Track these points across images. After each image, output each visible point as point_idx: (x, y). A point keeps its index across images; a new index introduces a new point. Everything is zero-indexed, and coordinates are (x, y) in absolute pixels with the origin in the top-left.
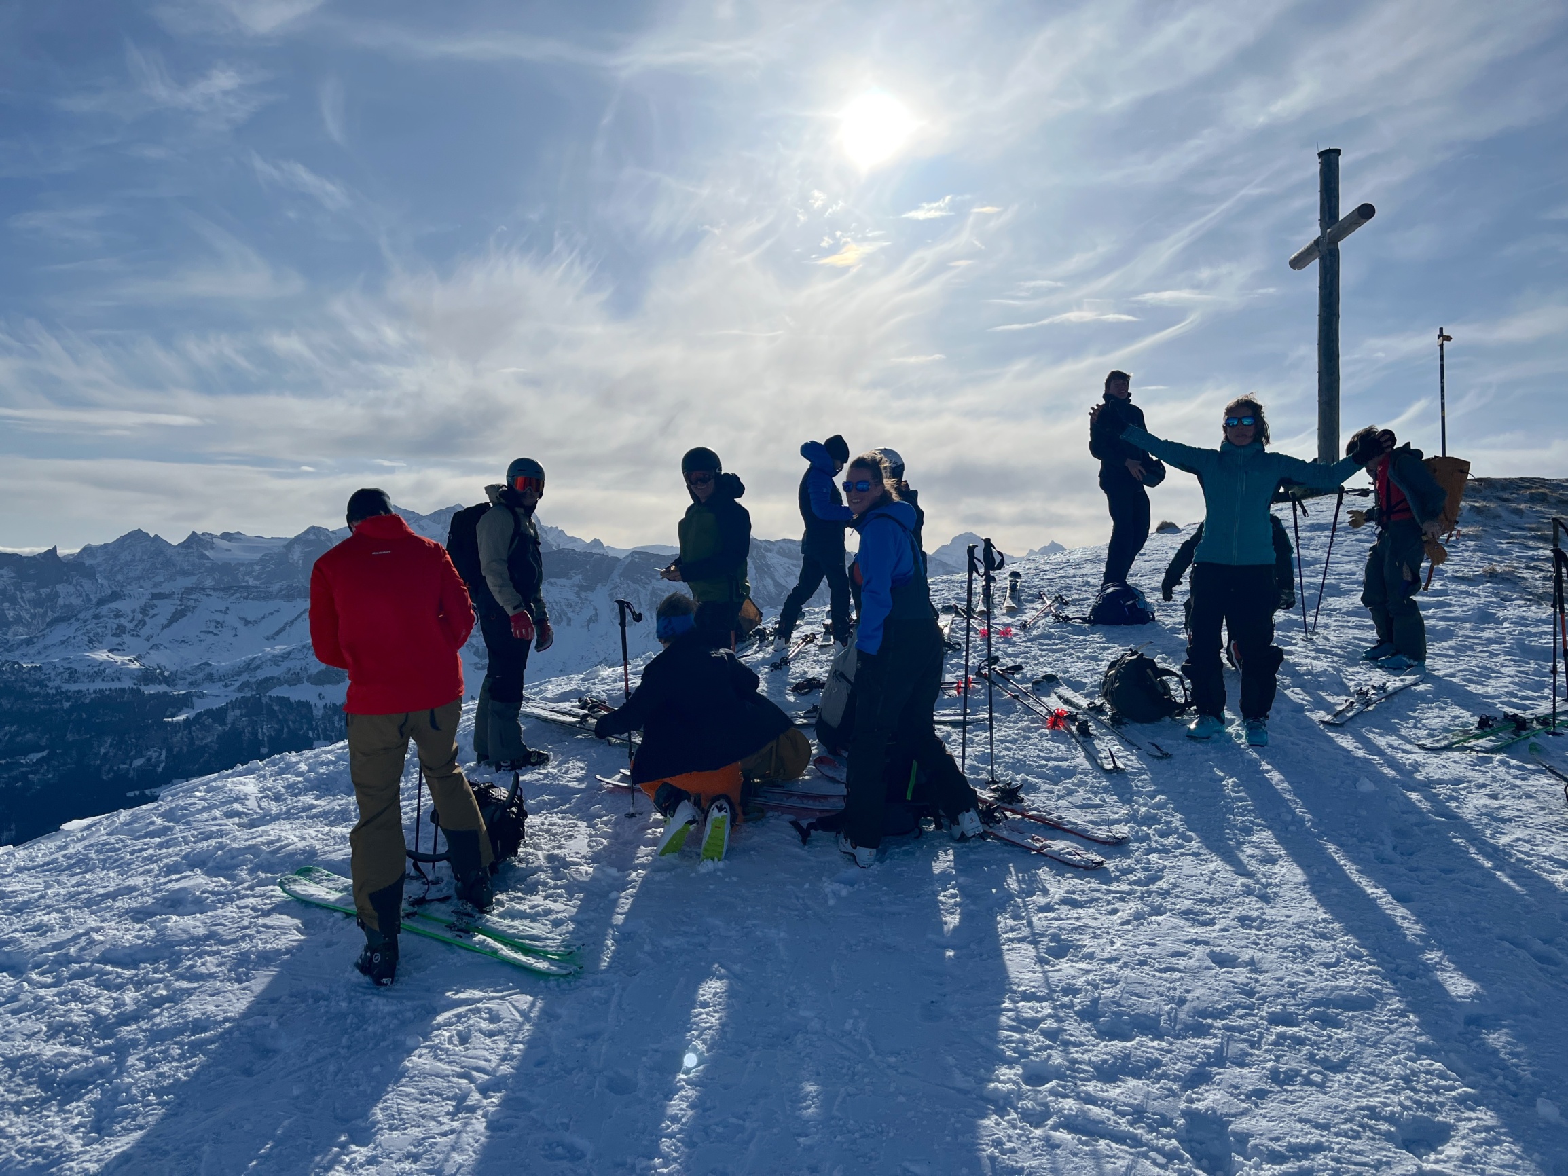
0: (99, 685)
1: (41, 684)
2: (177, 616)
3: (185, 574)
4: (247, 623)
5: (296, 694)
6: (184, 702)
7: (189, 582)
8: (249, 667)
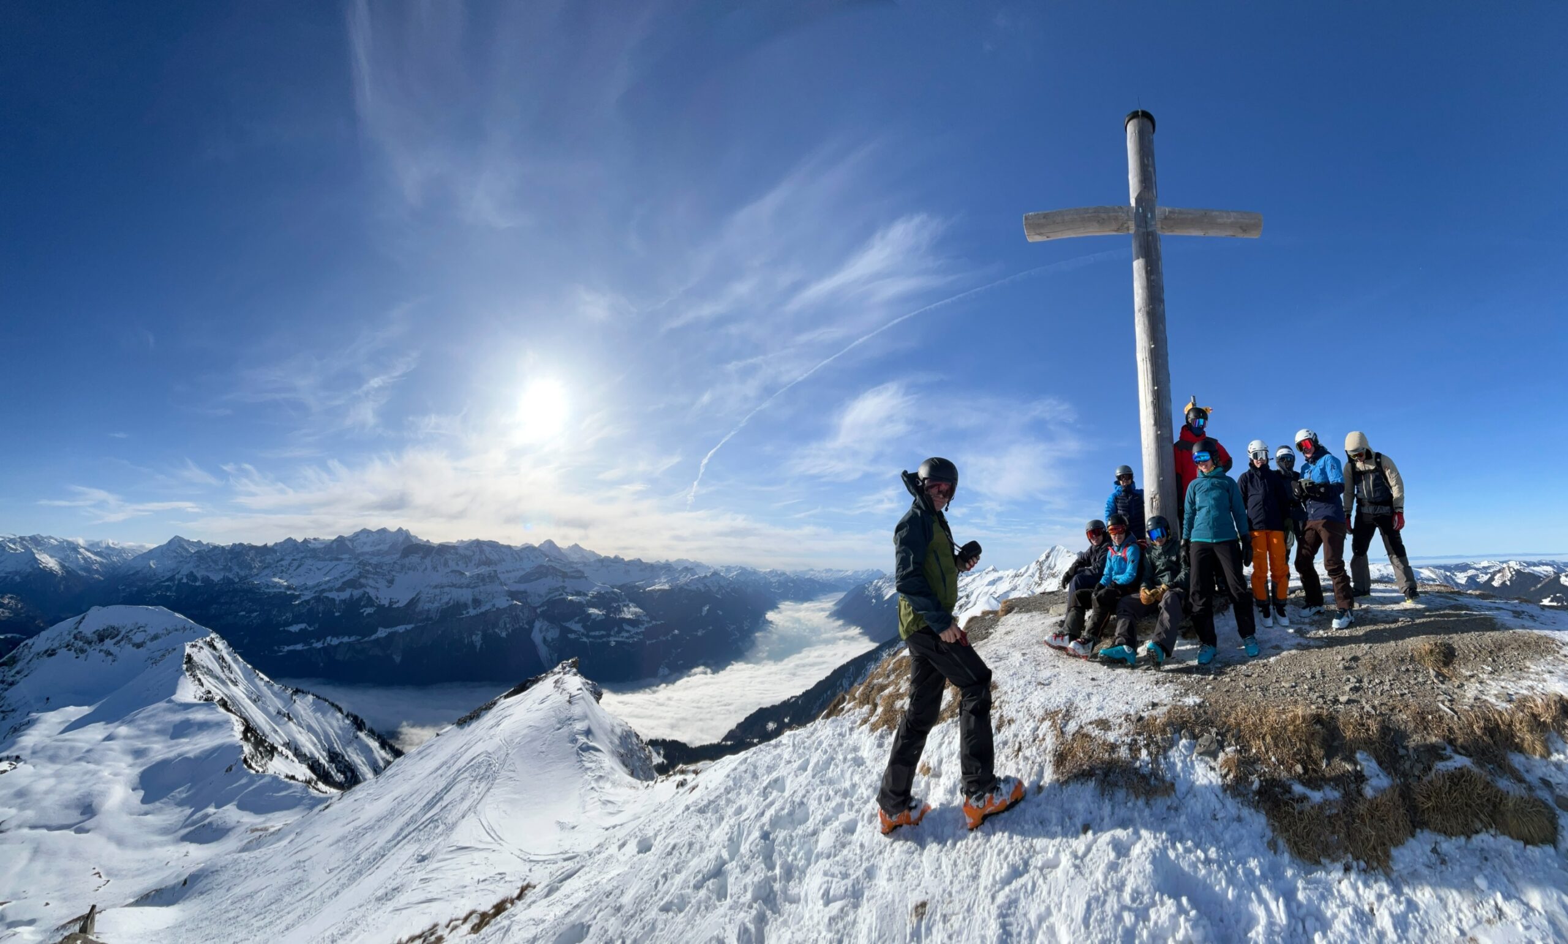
0: (275, 590)
1: (259, 589)
2: (299, 566)
3: (302, 552)
4: (318, 569)
5: (331, 595)
6: (298, 597)
7: (302, 555)
8: (318, 585)
